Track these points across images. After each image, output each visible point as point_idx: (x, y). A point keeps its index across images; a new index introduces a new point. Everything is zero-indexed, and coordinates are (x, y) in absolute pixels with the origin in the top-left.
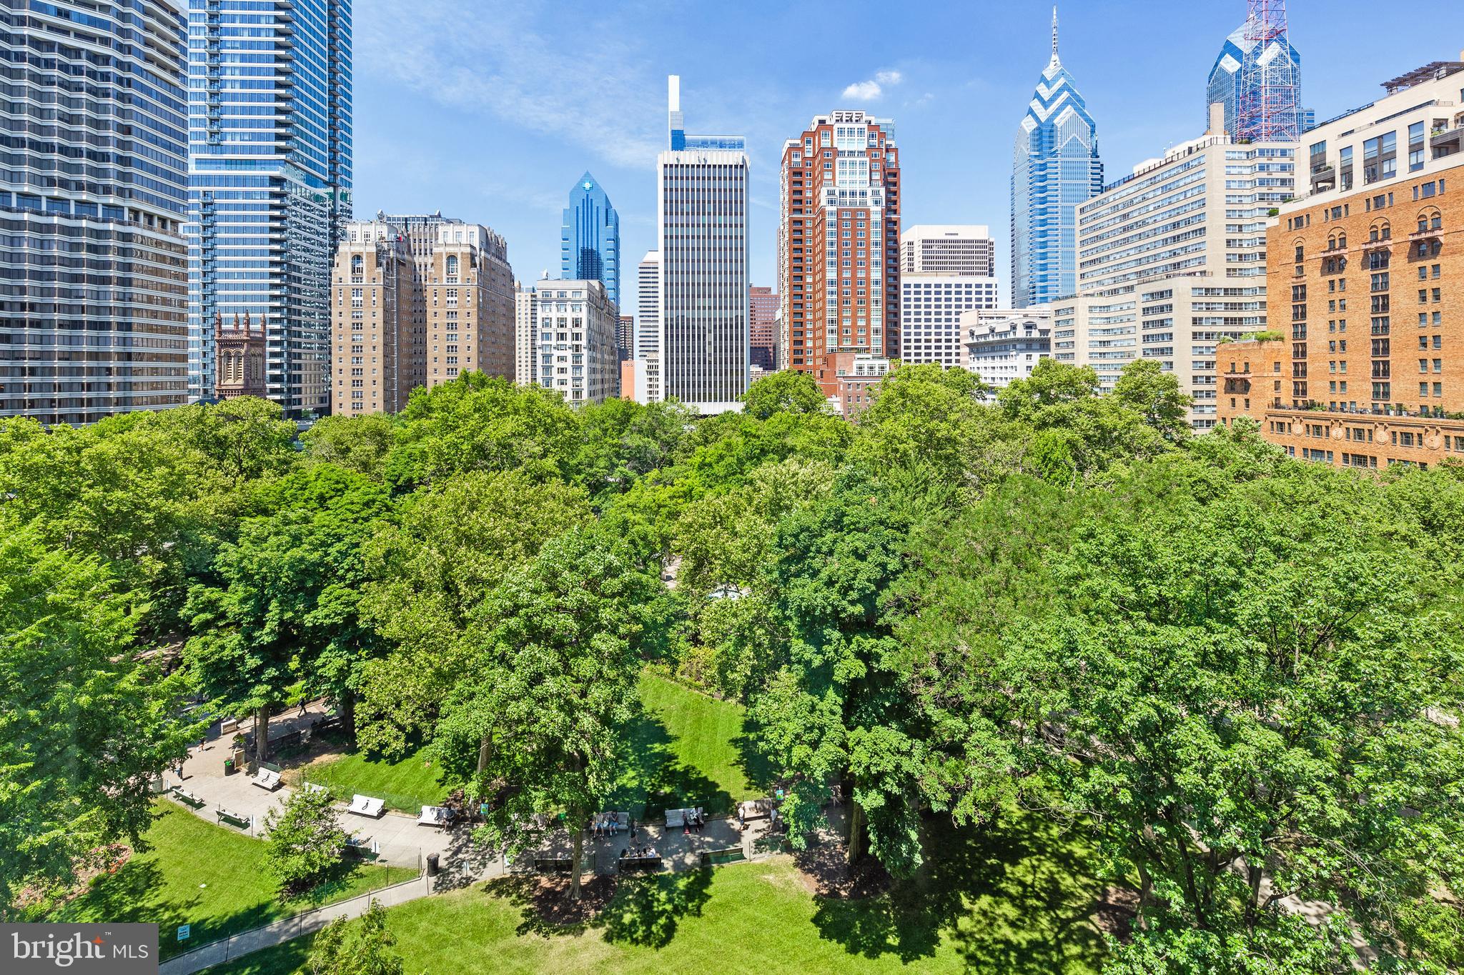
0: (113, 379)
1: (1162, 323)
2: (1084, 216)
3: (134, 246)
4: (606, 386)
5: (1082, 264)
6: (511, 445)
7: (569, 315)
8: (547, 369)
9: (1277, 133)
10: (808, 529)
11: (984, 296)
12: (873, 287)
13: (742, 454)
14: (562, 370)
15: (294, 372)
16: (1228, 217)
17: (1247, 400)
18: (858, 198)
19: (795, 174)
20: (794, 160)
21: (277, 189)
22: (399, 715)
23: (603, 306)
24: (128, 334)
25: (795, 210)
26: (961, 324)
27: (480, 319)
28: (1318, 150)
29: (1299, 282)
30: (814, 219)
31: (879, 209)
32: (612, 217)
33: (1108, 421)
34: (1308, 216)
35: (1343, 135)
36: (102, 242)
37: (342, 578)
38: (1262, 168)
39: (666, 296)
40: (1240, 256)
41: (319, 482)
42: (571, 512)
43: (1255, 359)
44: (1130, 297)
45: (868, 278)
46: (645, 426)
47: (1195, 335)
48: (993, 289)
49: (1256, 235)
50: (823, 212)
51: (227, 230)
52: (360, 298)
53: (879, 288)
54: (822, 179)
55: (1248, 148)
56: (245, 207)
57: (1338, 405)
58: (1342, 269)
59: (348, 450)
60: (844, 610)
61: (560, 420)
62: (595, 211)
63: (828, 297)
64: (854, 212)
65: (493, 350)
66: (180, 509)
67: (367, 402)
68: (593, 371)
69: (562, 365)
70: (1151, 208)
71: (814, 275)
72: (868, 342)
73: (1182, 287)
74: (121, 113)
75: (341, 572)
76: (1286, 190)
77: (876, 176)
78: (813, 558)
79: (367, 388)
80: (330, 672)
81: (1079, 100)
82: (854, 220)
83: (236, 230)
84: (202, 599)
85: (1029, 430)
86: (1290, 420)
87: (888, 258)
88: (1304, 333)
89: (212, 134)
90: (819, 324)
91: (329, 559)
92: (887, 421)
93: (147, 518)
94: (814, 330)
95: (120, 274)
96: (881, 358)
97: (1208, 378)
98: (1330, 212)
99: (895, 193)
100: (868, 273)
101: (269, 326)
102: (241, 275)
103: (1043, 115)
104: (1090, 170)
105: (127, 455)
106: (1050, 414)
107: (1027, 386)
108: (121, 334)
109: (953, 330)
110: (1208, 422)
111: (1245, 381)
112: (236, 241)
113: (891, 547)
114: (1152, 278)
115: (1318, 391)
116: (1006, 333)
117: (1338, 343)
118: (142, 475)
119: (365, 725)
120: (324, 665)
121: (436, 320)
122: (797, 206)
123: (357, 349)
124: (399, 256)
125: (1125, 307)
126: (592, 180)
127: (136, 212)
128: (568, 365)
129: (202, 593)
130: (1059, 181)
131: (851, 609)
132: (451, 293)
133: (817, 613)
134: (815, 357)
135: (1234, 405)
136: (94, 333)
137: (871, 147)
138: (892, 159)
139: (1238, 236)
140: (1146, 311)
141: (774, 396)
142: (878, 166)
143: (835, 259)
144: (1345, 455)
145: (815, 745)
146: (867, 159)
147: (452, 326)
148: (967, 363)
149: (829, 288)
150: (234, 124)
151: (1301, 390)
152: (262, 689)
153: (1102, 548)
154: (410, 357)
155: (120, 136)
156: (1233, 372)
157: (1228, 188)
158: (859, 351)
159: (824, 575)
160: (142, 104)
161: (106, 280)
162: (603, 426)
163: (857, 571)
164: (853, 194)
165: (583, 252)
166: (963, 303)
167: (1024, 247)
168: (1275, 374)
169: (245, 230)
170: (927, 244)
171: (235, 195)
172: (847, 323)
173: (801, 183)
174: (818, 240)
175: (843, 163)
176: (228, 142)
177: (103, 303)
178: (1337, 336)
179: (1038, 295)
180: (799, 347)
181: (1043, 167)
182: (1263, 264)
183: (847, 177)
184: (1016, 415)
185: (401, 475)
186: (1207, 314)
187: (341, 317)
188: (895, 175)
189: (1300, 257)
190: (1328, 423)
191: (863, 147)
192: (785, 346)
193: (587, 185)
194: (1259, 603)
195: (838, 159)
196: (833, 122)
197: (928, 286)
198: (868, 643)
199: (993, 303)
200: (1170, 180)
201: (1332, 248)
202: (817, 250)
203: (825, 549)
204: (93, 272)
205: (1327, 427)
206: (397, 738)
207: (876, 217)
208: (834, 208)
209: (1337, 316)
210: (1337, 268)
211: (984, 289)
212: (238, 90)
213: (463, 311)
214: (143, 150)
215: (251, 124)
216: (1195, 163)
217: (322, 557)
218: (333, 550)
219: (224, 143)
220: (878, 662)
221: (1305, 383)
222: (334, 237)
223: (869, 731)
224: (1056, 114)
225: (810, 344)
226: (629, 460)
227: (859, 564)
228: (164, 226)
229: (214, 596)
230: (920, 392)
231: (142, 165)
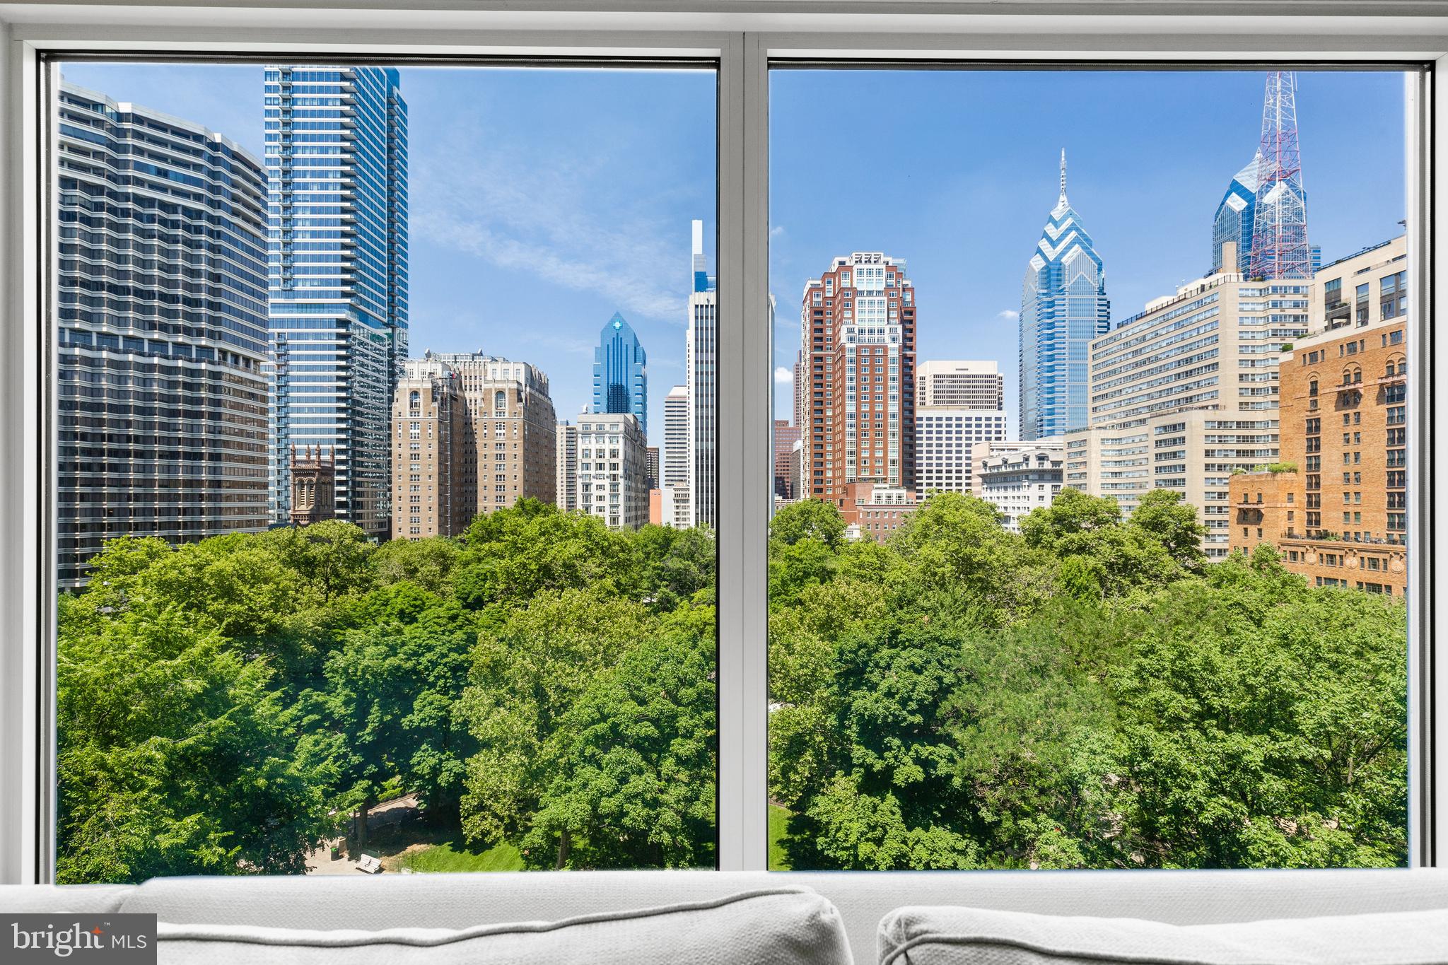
0: (204, 504)
1: (1175, 455)
2: (1096, 351)
3: (223, 383)
4: (639, 513)
5: (1094, 398)
6: (574, 566)
7: (607, 447)
8: (587, 498)
9: (1289, 271)
10: (865, 645)
11: (993, 429)
12: (890, 420)
13: (787, 577)
14: (601, 498)
15: (358, 499)
16: (1241, 352)
17: (1260, 530)
18: (876, 336)
19: (817, 313)
20: (815, 299)
21: (343, 331)
22: (497, 807)
23: (635, 436)
24: (218, 464)
25: (817, 348)
26: (973, 455)
27: (525, 450)
28: (1333, 288)
29: (1313, 415)
30: (834, 356)
31: (896, 345)
32: (640, 354)
33: (1130, 549)
34: (1323, 351)
35: (1360, 272)
36: (196, 381)
37: (433, 685)
38: (1275, 305)
39: (697, 429)
40: (1253, 390)
41: (399, 599)
42: (644, 628)
43: (1268, 490)
44: (1143, 429)
45: (885, 412)
46: (685, 550)
47: (1207, 467)
48: (1003, 422)
49: (1269, 370)
50: (842, 348)
51: (299, 368)
52: (417, 431)
53: (896, 421)
54: (842, 316)
55: (1261, 285)
56: (315, 347)
57: (1352, 535)
58: (1356, 403)
59: (416, 570)
60: (905, 719)
61: (615, 543)
62: (624, 348)
63: (848, 429)
64: (873, 349)
65: (536, 479)
66: (287, 622)
67: (423, 526)
68: (628, 499)
69: (601, 493)
70: (1164, 344)
71: (834, 409)
72: (886, 472)
73: (1196, 420)
74: (212, 262)
75: (431, 679)
76: (1299, 326)
77: (894, 315)
78: (871, 672)
79: (423, 514)
80: (424, 769)
81: (1087, 240)
82: (872, 356)
83: (307, 368)
84: (312, 701)
85: (1053, 558)
86: (1303, 550)
87: (904, 392)
88: (1318, 465)
89: (285, 280)
90: (838, 455)
91: (421, 667)
92: (924, 547)
93: (260, 629)
94: (834, 461)
95: (211, 409)
96: (897, 487)
97: (1220, 508)
98: (1345, 348)
99: (911, 331)
100: (886, 406)
101: (337, 457)
102: (311, 410)
103: (1051, 254)
104: (1097, 307)
105: (241, 572)
106: (1072, 541)
107: (1049, 514)
108: (211, 464)
109: (964, 461)
110: (1220, 551)
111: (1258, 511)
112: (307, 379)
113: (946, 662)
114: (1165, 411)
115: (1332, 520)
116: (1019, 464)
117: (1352, 475)
118: (254, 590)
119: (469, 815)
120: (419, 763)
121: (486, 451)
122: (818, 343)
123: (414, 477)
124: (452, 392)
125: (1137, 440)
126: (622, 321)
127: (224, 353)
128: (606, 492)
129: (311, 697)
130: (1067, 318)
131: (911, 718)
132: (500, 426)
133: (879, 722)
134: (834, 487)
135: (1246, 534)
136: (188, 463)
137: (888, 287)
138: (908, 298)
139: (1250, 371)
140: (1158, 443)
141: (799, 524)
142: (895, 305)
143: (854, 393)
144: (1360, 584)
145: (879, 842)
146: (885, 298)
147: (500, 457)
148: (980, 492)
149: (848, 421)
150: (305, 270)
151: (1313, 520)
152: (365, 783)
153: (1161, 663)
154: (462, 485)
155: (211, 284)
156: (1246, 502)
157: (1241, 324)
158: (877, 481)
159: (883, 686)
160: (230, 254)
161: (199, 415)
162: (645, 550)
163: (915, 684)
164: (871, 331)
165: (613, 388)
166: (974, 435)
167: (1032, 382)
168: (1289, 505)
169: (314, 368)
170: (939, 378)
171: (306, 336)
172: (865, 454)
173: (821, 321)
174: (837, 376)
175: (862, 302)
176: (299, 288)
177: (196, 436)
178: (1352, 468)
179: (1046, 428)
180: (820, 477)
181: (1051, 304)
182: (1276, 398)
183: (866, 316)
184: (1038, 542)
185: (470, 593)
186: (1220, 447)
187: (400, 448)
188: (911, 313)
189: (1314, 392)
190: (1342, 553)
191: (882, 287)
192: (805, 476)
193: (618, 325)
194: (1324, 713)
195: (857, 299)
196: (853, 263)
197: (939, 419)
198: (926, 751)
199: (1002, 435)
200: (1183, 317)
201: (1347, 383)
202: (837, 385)
203: (882, 664)
204: (188, 407)
205: (1341, 557)
206: (497, 827)
207: (894, 353)
208: (853, 345)
209: (1351, 449)
210: (1352, 402)
211: (993, 422)
212: (308, 240)
213: (510, 443)
214: (231, 296)
215: (320, 270)
216: (1209, 300)
217: (415, 665)
218: (424, 660)
219: (296, 288)
220: (935, 769)
221: (1319, 513)
222: (392, 374)
223: (927, 831)
224: (1063, 253)
225: (829, 474)
226: (670, 582)
227: (916, 677)
228: (248, 365)
229: (321, 699)
230: (957, 520)
231: (230, 310)
